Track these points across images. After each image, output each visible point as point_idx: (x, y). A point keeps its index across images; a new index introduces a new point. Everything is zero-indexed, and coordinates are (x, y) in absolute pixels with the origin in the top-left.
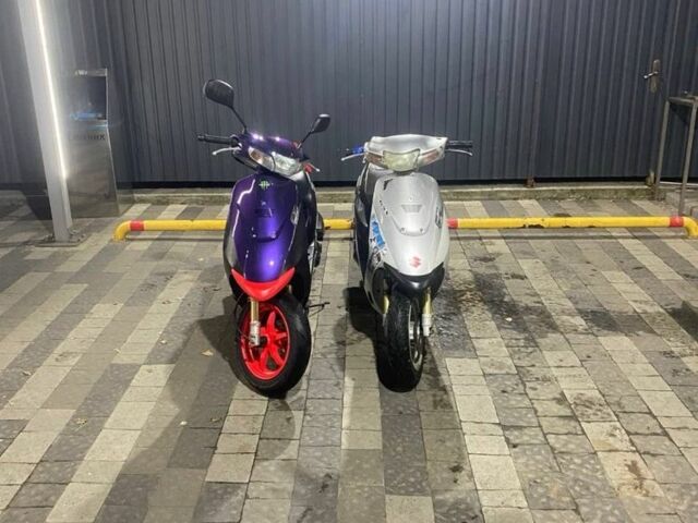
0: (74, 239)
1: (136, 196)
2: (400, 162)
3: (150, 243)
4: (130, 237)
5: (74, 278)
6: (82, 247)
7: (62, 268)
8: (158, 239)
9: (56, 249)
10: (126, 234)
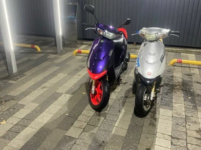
0: (62, 53)
1: (84, 42)
2: (151, 37)
3: (82, 57)
4: (78, 54)
5: (57, 65)
6: (64, 56)
7: (55, 62)
8: (85, 56)
9: (56, 56)
10: (77, 53)
